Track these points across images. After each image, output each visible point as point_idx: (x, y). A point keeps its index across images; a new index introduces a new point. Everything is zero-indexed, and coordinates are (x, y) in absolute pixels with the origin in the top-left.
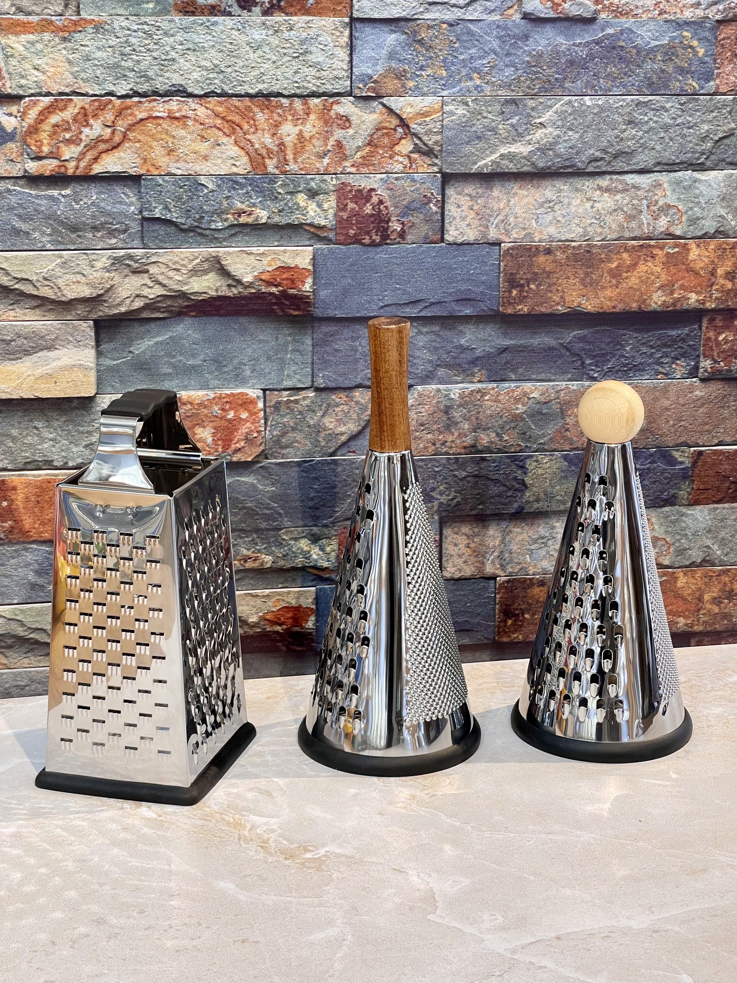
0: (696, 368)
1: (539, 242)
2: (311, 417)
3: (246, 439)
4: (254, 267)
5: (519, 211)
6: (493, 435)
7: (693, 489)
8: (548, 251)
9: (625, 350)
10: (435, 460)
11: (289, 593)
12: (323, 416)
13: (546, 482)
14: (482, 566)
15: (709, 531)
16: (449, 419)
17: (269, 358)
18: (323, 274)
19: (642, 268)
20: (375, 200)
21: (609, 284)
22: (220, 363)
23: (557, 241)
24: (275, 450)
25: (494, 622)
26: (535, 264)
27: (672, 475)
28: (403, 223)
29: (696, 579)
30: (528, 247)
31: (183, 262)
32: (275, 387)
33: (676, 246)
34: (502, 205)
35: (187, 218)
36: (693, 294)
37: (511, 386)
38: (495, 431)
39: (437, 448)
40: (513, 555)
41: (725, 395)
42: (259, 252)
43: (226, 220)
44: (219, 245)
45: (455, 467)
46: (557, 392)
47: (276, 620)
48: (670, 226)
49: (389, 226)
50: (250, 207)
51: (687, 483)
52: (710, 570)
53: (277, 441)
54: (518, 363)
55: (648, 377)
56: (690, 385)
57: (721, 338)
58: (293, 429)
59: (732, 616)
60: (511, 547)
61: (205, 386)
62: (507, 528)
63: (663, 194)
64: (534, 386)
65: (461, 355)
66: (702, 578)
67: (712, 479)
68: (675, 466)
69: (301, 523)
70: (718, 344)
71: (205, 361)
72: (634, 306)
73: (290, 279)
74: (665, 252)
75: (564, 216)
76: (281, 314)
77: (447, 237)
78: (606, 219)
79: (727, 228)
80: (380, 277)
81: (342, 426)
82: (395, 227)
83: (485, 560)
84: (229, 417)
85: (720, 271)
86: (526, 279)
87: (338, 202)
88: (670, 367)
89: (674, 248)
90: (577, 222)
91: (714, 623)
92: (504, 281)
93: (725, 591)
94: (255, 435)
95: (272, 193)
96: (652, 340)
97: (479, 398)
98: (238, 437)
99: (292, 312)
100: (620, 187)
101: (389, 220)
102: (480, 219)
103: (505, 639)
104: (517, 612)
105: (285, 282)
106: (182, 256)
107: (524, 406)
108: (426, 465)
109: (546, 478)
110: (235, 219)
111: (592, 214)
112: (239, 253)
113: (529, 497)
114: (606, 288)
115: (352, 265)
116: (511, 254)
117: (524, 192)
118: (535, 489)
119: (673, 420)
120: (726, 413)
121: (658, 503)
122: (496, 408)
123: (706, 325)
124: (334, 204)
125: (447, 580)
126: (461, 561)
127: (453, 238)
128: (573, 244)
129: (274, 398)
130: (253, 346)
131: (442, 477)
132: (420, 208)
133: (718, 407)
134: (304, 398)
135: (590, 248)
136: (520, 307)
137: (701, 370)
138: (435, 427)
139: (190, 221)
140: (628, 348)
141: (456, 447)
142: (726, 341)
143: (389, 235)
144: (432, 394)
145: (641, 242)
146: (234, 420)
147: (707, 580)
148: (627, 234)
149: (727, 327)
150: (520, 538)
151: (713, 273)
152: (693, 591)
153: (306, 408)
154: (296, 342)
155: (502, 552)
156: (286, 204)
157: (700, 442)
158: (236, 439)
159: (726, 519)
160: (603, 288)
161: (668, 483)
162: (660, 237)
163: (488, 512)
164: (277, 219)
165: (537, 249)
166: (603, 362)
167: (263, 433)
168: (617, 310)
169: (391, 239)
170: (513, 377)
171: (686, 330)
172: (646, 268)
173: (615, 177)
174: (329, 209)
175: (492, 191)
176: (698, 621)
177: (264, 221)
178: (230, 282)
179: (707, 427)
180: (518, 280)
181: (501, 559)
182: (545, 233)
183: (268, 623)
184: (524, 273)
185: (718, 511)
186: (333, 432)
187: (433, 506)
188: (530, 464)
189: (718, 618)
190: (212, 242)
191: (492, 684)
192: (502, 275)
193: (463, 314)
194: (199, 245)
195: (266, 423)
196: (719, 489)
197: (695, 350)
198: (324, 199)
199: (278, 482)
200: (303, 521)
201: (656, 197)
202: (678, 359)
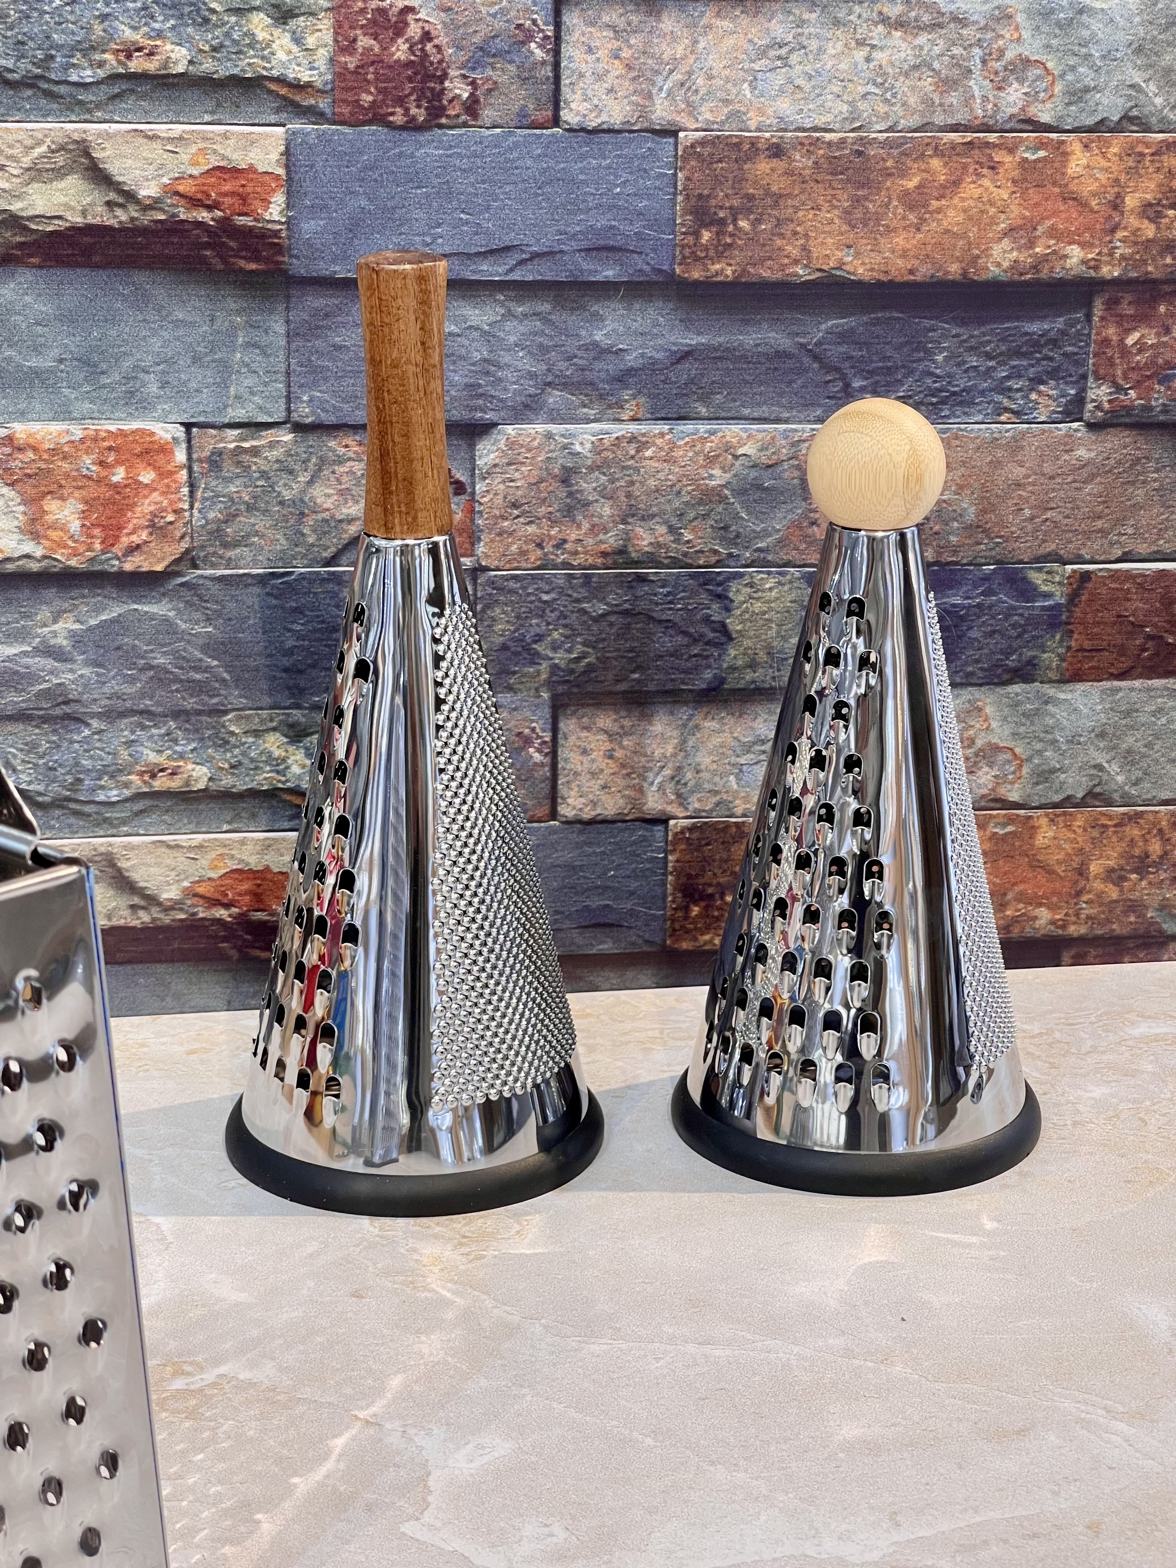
0: (1080, 400)
1: (758, 130)
2: (285, 485)
3: (152, 525)
4: (162, 166)
5: (715, 62)
6: (663, 529)
7: (1069, 648)
8: (777, 151)
9: (934, 362)
10: (541, 577)
11: (243, 842)
12: (310, 483)
13: (770, 628)
14: (638, 796)
15: (1102, 735)
16: (570, 494)
17: (196, 360)
18: (308, 186)
19: (970, 190)
20: (414, 30)
21: (903, 223)
22: (95, 366)
23: (795, 130)
24: (211, 550)
25: (664, 909)
26: (750, 177)
27: (1028, 619)
28: (473, 83)
29: (1074, 832)
30: (735, 140)
31: (10, 152)
32: (211, 419)
33: (1041, 145)
34: (680, 51)
35: (19, 59)
36: (1074, 247)
37: (698, 430)
38: (666, 522)
39: (546, 554)
40: (701, 775)
41: (1138, 459)
42: (172, 134)
43: (101, 64)
44: (88, 117)
45: (584, 593)
46: (794, 444)
47: (217, 896)
48: (1028, 104)
49: (444, 89)
50: (151, 38)
51: (1058, 637)
52: (1101, 812)
53: (217, 533)
54: (713, 382)
55: (980, 418)
56: (1066, 435)
57: (1130, 340)
58: (250, 508)
59: (1146, 907)
60: (698, 760)
61: (64, 414)
62: (689, 719)
63: (1016, 36)
64: (746, 430)
65: (596, 363)
66: (1085, 830)
67: (1109, 630)
68: (1034, 601)
69: (267, 700)
70: (1125, 352)
71: (61, 361)
72: (954, 269)
73: (239, 194)
74: (1017, 159)
75: (810, 77)
76: (222, 267)
77: (566, 115)
78: (898, 84)
79: (1146, 110)
80: (427, 195)
81: (350, 504)
82: (457, 91)
83: (645, 785)
84: (115, 479)
85: (1131, 201)
86: (731, 208)
87: (336, 33)
88: (1026, 397)
89: (1037, 149)
90: (836, 89)
91: (1109, 921)
92: (685, 212)
93: (1133, 857)
94: (170, 518)
95: (198, 10)
96: (990, 342)
97: (632, 452)
98: (135, 521)
99: (242, 263)
100: (926, 18)
101: (445, 76)
102: (634, 79)
103: (685, 945)
104: (710, 890)
105: (228, 200)
106: (10, 138)
107: (725, 472)
108: (524, 588)
109: (770, 620)
110: (119, 62)
111: (867, 74)
112: (129, 138)
113: (735, 657)
114: (895, 230)
115: (365, 168)
116: (700, 155)
117: (726, 24)
118: (747, 643)
119: (1031, 508)
120: (1140, 494)
121: (999, 676)
122: (669, 474)
123: (1100, 313)
124: (328, 37)
125: (568, 823)
126: (596, 784)
127: (578, 119)
128: (828, 136)
129: (207, 442)
130: (164, 333)
131: (557, 613)
132: (508, 52)
133: (1123, 483)
134: (272, 445)
135: (863, 145)
136: (718, 267)
137: (1090, 406)
138: (543, 510)
139: (24, 66)
140: (940, 358)
141: (586, 553)
142: (1141, 346)
143: (444, 108)
144: (536, 443)
145: (969, 136)
146: (126, 486)
147: (1095, 833)
148: (939, 119)
149: (1142, 319)
150: (717, 740)
151: (1116, 205)
152: (1067, 854)
153: (276, 466)
154: (251, 326)
155: (679, 769)
156: (227, 35)
157: (1086, 554)
158: (131, 526)
159: (1137, 711)
160: (889, 230)
161: (1019, 636)
162: (1008, 127)
163: (652, 687)
164: (208, 66)
165: (753, 144)
166: (888, 384)
167: (187, 514)
168: (918, 277)
169: (448, 117)
170: (703, 411)
171: (1060, 323)
172: (979, 191)
174: (318, 47)
175: (659, 20)
176: (1077, 915)
177: (180, 69)
178: (112, 196)
179: (1099, 524)
180: (713, 210)
181: (678, 782)
182: (770, 112)
183: (201, 902)
184: (727, 196)
185: (1121, 694)
186: (333, 517)
187: (538, 673)
188: (738, 591)
189: (1118, 911)
190: (73, 111)
191: (650, 1033)
192: (680, 198)
193: (599, 278)
194: (45, 115)
195: (192, 493)
196: (1122, 650)
197: (1077, 363)
198: (306, 27)
199: (220, 616)
200: (271, 695)
201: (1001, 43)
202: (1043, 382)
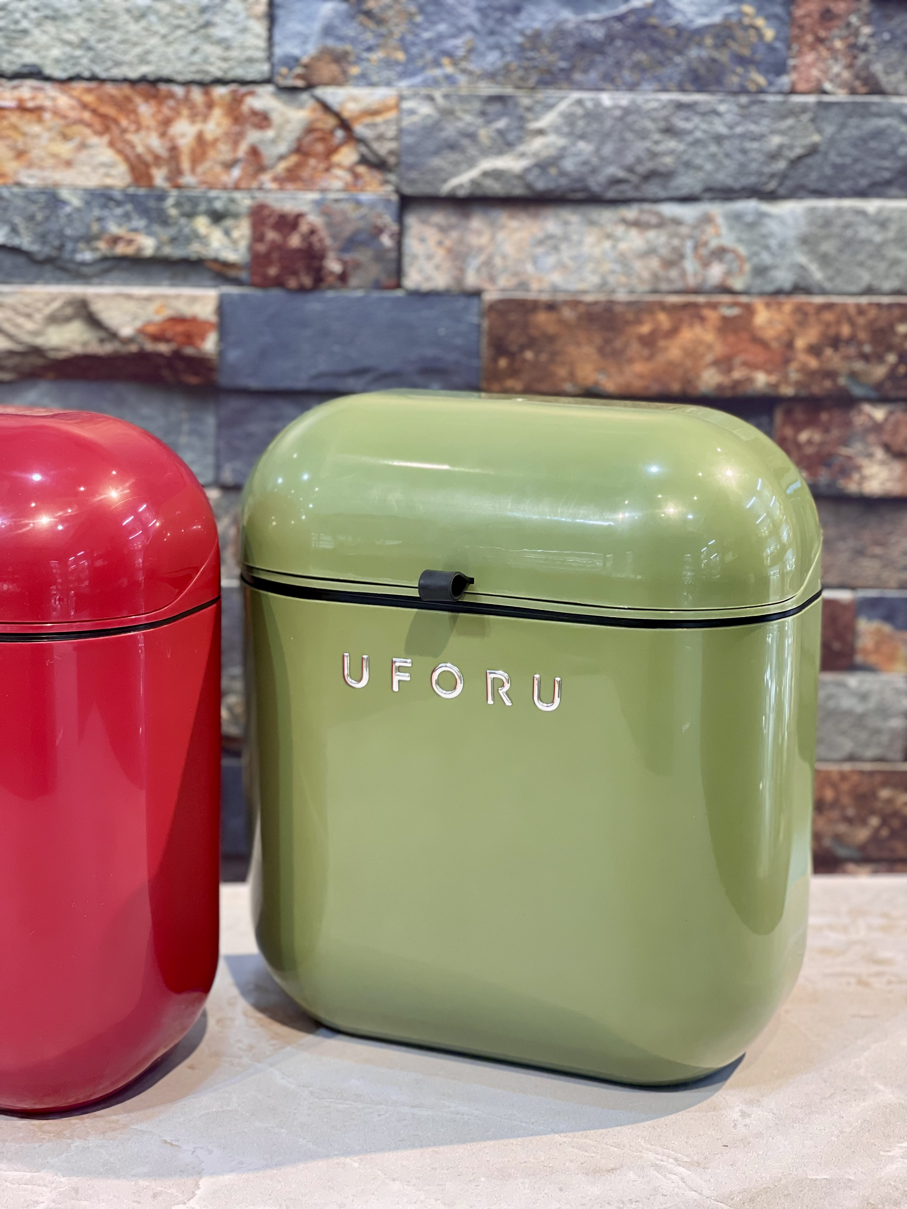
1: (538, 294)
4: (135, 316)
5: (509, 248)
18: (234, 327)
19: (686, 335)
20: (304, 228)
23: (564, 294)
26: (532, 323)
28: (344, 262)
30: (522, 301)
31: (36, 306)
33: (736, 305)
34: (484, 240)
35: (43, 245)
36: (760, 373)
42: (142, 294)
43: (97, 250)
44: (87, 282)
48: (726, 277)
49: (324, 266)
50: (129, 232)
57: (801, 438)
63: (716, 232)
70: (797, 445)
72: (676, 386)
73: (185, 334)
74: (719, 314)
75: (574, 259)
76: (173, 381)
77: (406, 282)
78: (634, 264)
79: (809, 281)
80: (312, 335)
82: (333, 267)
85: (800, 343)
86: (519, 344)
87: (252, 230)
89: (733, 307)
90: (591, 267)
92: (488, 346)
95: (161, 215)
99: (187, 378)
100: (654, 220)
101: (324, 257)
102: (453, 259)
105: (179, 337)
106: (36, 297)
110: (109, 248)
111: (614, 258)
112: (114, 297)
114: (634, 360)
116: (499, 310)
117: (516, 224)
123: (780, 419)
124: (247, 232)
127: (414, 285)
128: (586, 298)
132: (368, 242)
136: (510, 384)
139: (46, 249)
142: (810, 442)
143: (323, 278)
145: (685, 299)
148: (664, 286)
149: (812, 422)
151: (790, 345)
154: (194, 420)
156: (180, 231)
160: (631, 361)
162: (712, 292)
164: (168, 251)
165: (535, 303)
169: (327, 283)
172: (692, 335)
173: (647, 206)
174: (241, 238)
175: (469, 221)
177: (149, 254)
178: (102, 334)
180: (507, 345)
182: (546, 280)
184: (517, 335)
190: (76, 278)
194: (59, 281)
198: (232, 225)
201: (706, 236)
